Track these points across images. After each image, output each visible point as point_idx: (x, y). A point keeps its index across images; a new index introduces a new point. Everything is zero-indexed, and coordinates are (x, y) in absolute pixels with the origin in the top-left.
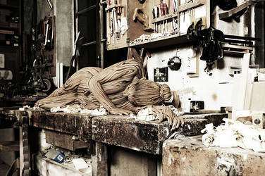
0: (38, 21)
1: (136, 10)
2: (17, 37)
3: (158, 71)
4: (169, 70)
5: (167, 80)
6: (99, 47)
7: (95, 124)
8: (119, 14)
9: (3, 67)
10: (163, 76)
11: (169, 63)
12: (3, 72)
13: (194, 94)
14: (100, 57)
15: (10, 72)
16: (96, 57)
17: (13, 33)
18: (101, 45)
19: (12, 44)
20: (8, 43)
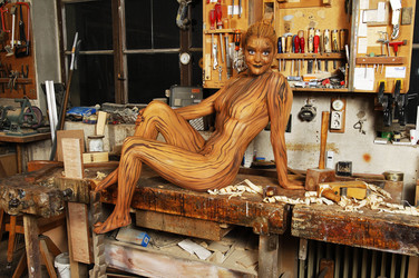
5: (288, 131)
6: (120, 60)
7: (301, 217)
11: (302, 113)
14: (122, 76)
16: (113, 75)
18: (125, 59)
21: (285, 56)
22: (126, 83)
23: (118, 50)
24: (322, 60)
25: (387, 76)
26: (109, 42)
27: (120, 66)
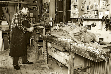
0: (44, 3)
1: (82, 7)
2: (36, 8)
3: (87, 26)
4: (91, 26)
5: (90, 29)
7: (72, 47)
8: (76, 8)
9: (33, 17)
10: (89, 28)
11: (92, 25)
13: (100, 35)
14: (64, 16)
15: (35, 18)
17: (35, 6)
18: (65, 13)
19: (35, 10)
20: (34, 9)
21: (88, 10)
22: (65, 18)
23: (64, 11)
24: (97, 11)
25: (105, 14)
26: (63, 9)
27: (64, 14)
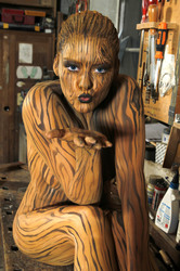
2: (49, 20)
9: (30, 62)
12: (30, 69)
15: (39, 69)
19: (42, 30)
20: (37, 28)
